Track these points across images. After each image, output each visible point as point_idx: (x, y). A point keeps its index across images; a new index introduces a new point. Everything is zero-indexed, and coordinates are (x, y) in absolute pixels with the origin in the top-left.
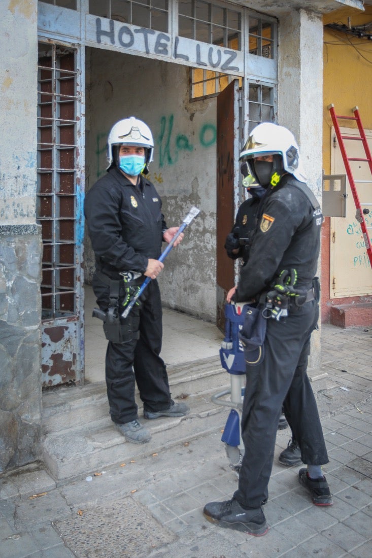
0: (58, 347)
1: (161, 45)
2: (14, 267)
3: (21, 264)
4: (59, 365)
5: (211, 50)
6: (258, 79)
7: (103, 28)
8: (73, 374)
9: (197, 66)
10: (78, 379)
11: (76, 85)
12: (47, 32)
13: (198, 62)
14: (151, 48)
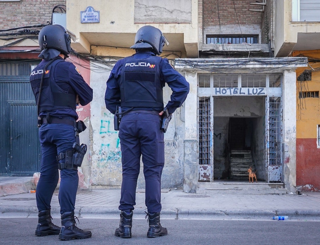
0: (205, 171)
1: (236, 91)
2: (191, 149)
3: (192, 148)
4: (205, 175)
5: (253, 89)
6: (273, 95)
7: (217, 90)
8: (209, 179)
9: (248, 95)
10: (211, 180)
11: (210, 106)
12: (202, 94)
13: (249, 94)
14: (232, 93)
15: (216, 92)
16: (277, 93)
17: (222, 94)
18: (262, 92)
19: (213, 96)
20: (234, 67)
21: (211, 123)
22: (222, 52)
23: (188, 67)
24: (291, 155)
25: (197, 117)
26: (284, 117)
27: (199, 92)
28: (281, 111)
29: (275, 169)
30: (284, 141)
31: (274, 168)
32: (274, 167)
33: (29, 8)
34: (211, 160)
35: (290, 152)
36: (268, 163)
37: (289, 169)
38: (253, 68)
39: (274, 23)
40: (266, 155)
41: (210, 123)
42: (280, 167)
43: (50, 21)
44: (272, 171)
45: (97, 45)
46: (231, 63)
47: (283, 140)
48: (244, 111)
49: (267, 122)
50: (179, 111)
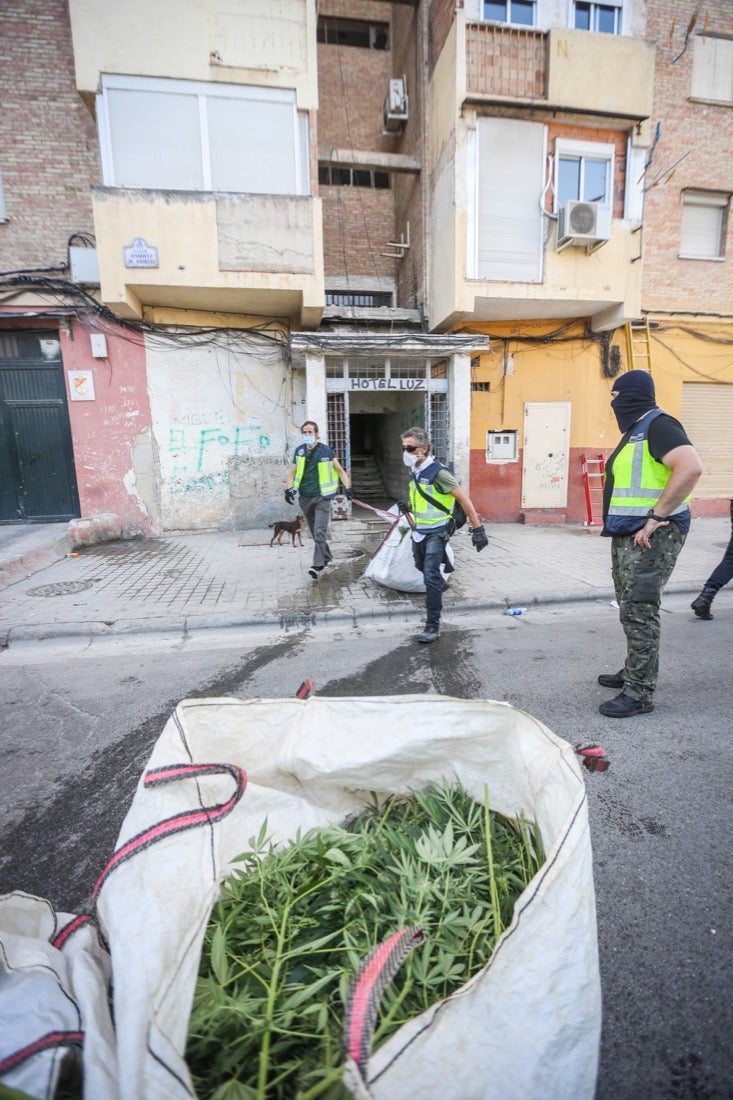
0: (340, 505)
1: (382, 384)
4: (340, 511)
5: (408, 381)
6: (436, 390)
7: (354, 382)
8: (346, 515)
9: (400, 390)
10: (349, 518)
11: (343, 407)
12: (332, 389)
13: (401, 388)
14: (377, 386)
15: (353, 385)
16: (441, 388)
17: (362, 389)
18: (421, 385)
19: (348, 392)
20: (383, 347)
22: (352, 320)
23: (313, 346)
25: (326, 424)
26: (452, 423)
27: (328, 385)
28: (448, 414)
33: (23, 236)
38: (410, 350)
39: (428, 277)
41: (344, 433)
43: (65, 261)
45: (155, 306)
46: (379, 342)
47: (451, 455)
48: (373, 405)
50: (290, 411)
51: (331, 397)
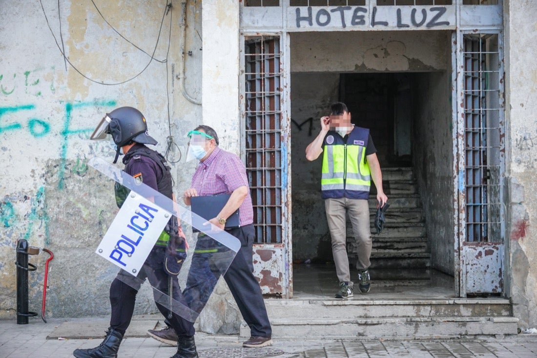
0: (267, 265)
1: (358, 17)
4: (266, 278)
5: (414, 11)
6: (474, 29)
7: (302, 15)
8: (279, 287)
9: (397, 29)
10: (284, 293)
11: (280, 63)
12: (256, 28)
13: (400, 24)
14: (348, 22)
15: (299, 19)
16: (486, 24)
17: (316, 28)
18: (440, 20)
19: (289, 33)
21: (284, 115)
24: (530, 215)
25: (240, 96)
26: (509, 96)
27: (246, 20)
28: (501, 77)
29: (483, 254)
30: (509, 171)
31: (480, 254)
32: (480, 249)
34: (283, 231)
35: (528, 204)
36: (463, 237)
37: (525, 257)
40: (456, 212)
42: (497, 249)
44: (475, 262)
47: (507, 165)
49: (457, 113)
50: (179, 70)
51: (252, 45)
